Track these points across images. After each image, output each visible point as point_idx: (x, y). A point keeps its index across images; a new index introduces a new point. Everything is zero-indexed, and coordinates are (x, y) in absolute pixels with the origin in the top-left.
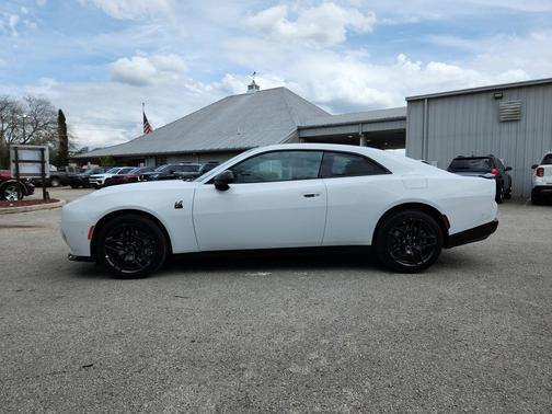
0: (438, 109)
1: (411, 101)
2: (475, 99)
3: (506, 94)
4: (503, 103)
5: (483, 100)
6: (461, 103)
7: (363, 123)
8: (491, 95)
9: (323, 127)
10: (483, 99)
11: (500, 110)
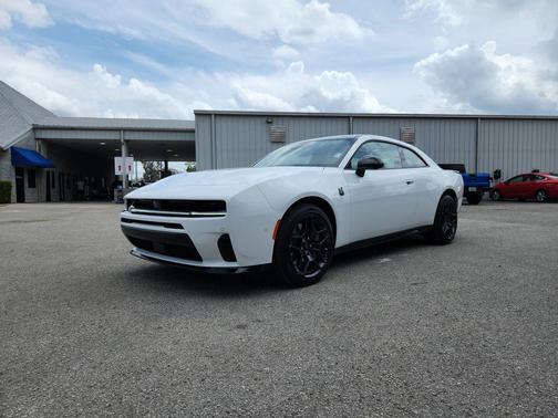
0: (223, 124)
1: (199, 114)
2: (252, 120)
3: (275, 120)
4: (273, 127)
5: (259, 123)
6: (241, 122)
7: (125, 130)
8: (264, 119)
9: (72, 129)
10: (259, 121)
11: (271, 133)
